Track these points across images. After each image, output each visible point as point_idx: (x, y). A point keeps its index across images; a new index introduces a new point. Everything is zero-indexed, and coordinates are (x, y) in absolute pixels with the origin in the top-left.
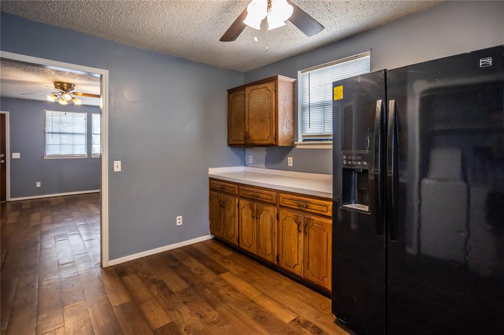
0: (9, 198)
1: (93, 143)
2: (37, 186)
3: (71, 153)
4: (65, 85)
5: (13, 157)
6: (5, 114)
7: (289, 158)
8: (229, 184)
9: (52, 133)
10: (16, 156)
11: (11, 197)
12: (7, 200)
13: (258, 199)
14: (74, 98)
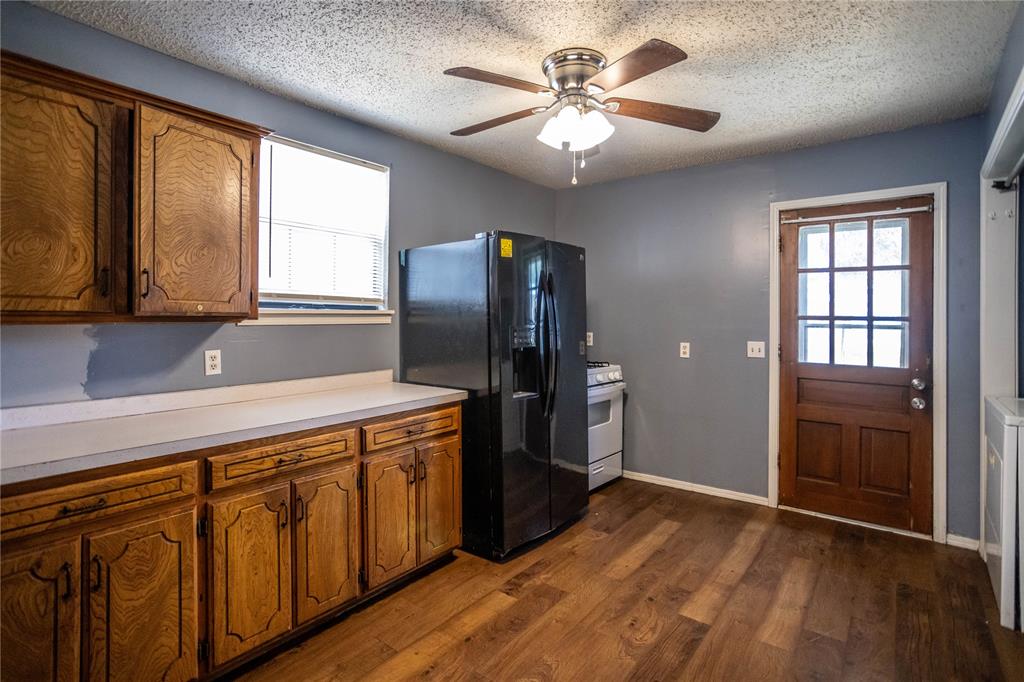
7: (208, 354)
8: (138, 474)
13: (300, 465)
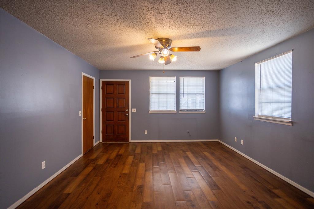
0: (131, 141)
1: (180, 101)
2: (145, 133)
3: (165, 109)
4: (164, 41)
5: (133, 112)
6: (129, 82)
9: (154, 94)
10: (134, 110)
11: (132, 140)
12: (130, 142)
14: (171, 55)
